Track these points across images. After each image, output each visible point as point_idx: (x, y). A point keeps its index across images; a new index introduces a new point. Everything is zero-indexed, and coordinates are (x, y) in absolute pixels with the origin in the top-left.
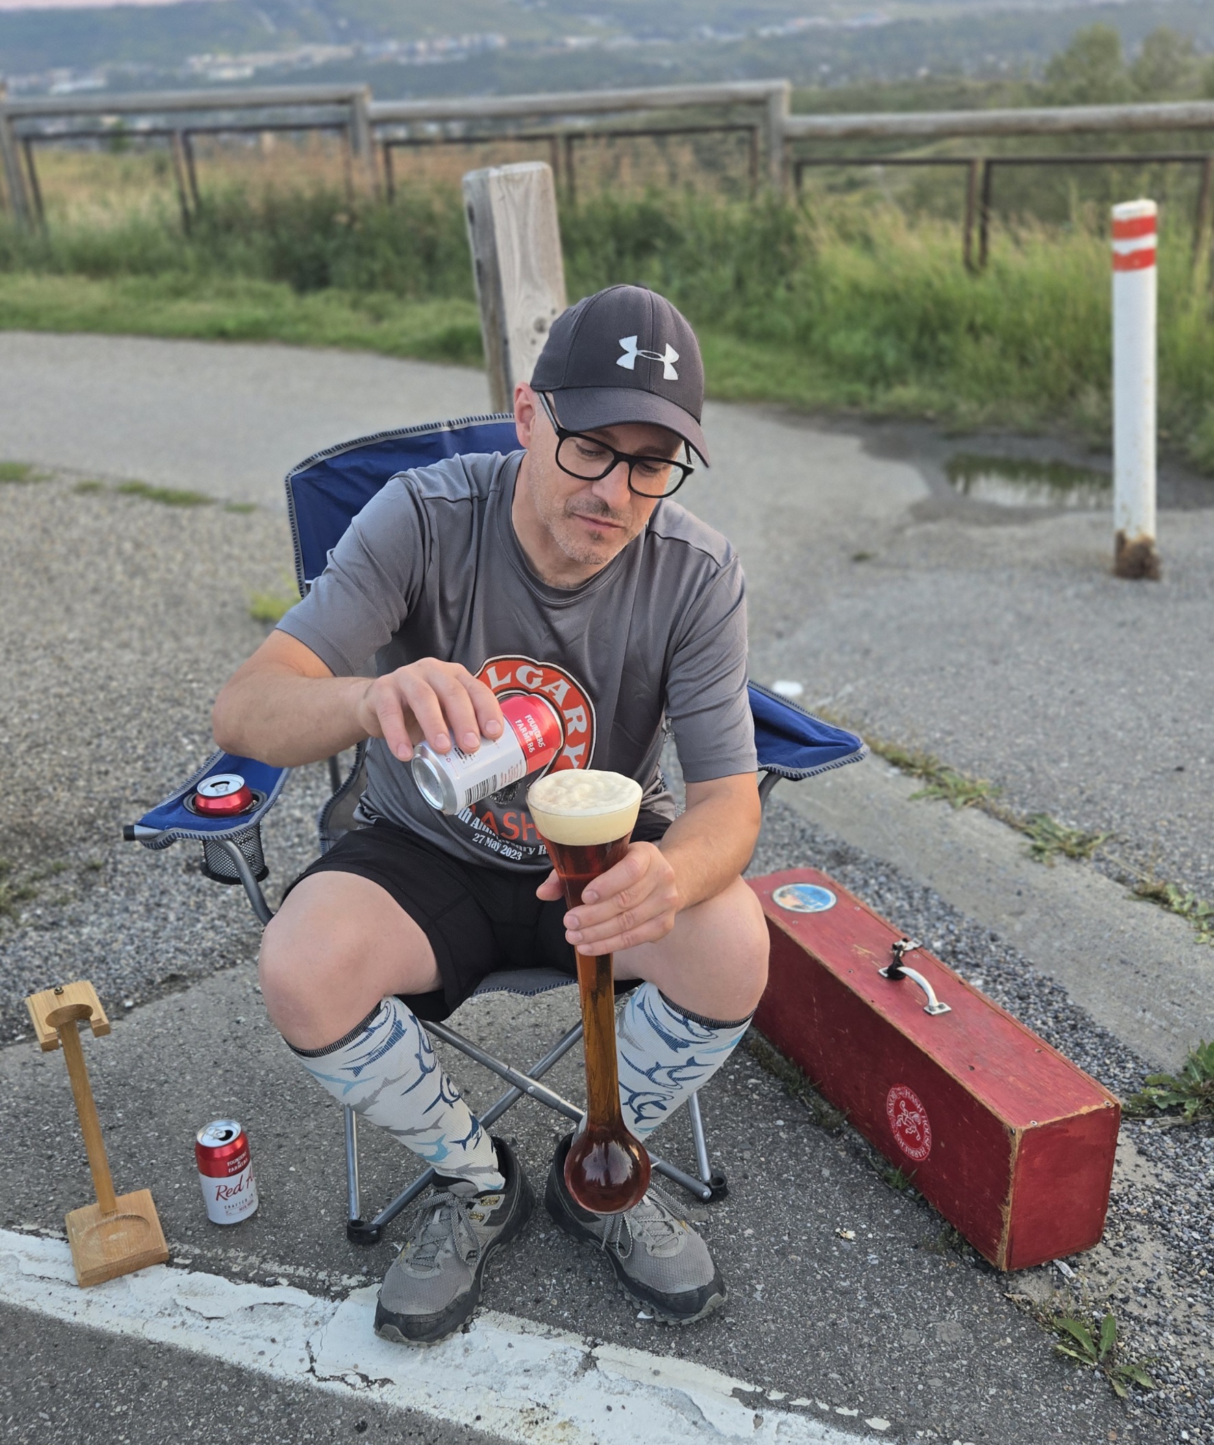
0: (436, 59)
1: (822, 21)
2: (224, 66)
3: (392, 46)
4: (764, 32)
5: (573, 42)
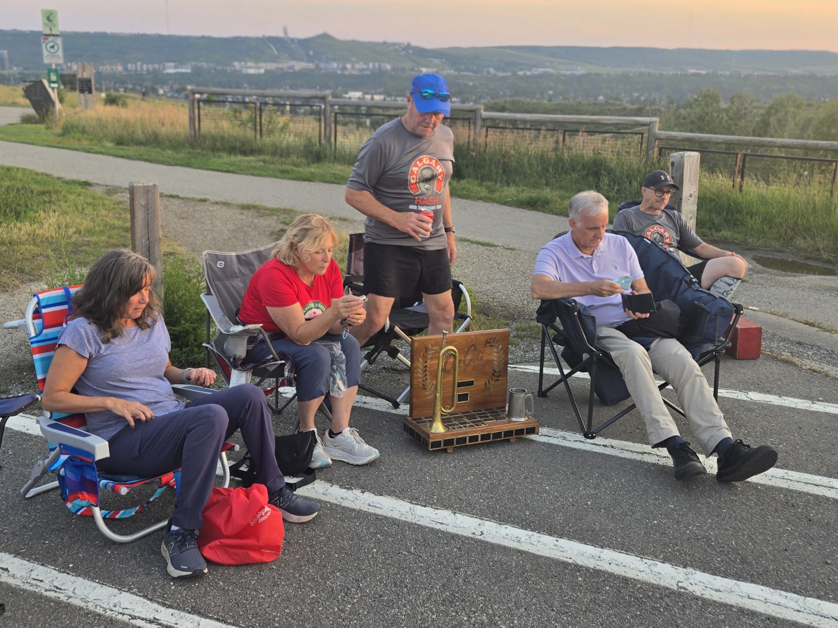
0: (355, 73)
1: (550, 70)
2: (250, 67)
3: (335, 65)
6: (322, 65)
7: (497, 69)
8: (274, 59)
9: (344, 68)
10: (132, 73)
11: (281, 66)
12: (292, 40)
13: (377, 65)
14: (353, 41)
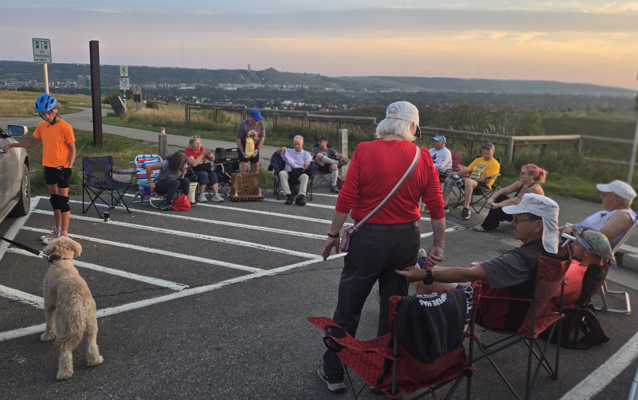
0: (288, 90)
1: (399, 90)
2: (229, 87)
3: (277, 86)
4: (382, 91)
5: (327, 89)
6: (270, 86)
7: (369, 89)
8: (242, 82)
9: (282, 88)
10: (162, 89)
11: (246, 86)
12: (253, 72)
13: (300, 86)
14: (287, 72)
